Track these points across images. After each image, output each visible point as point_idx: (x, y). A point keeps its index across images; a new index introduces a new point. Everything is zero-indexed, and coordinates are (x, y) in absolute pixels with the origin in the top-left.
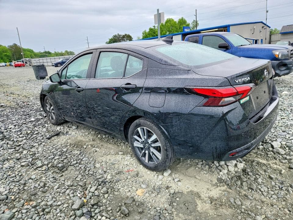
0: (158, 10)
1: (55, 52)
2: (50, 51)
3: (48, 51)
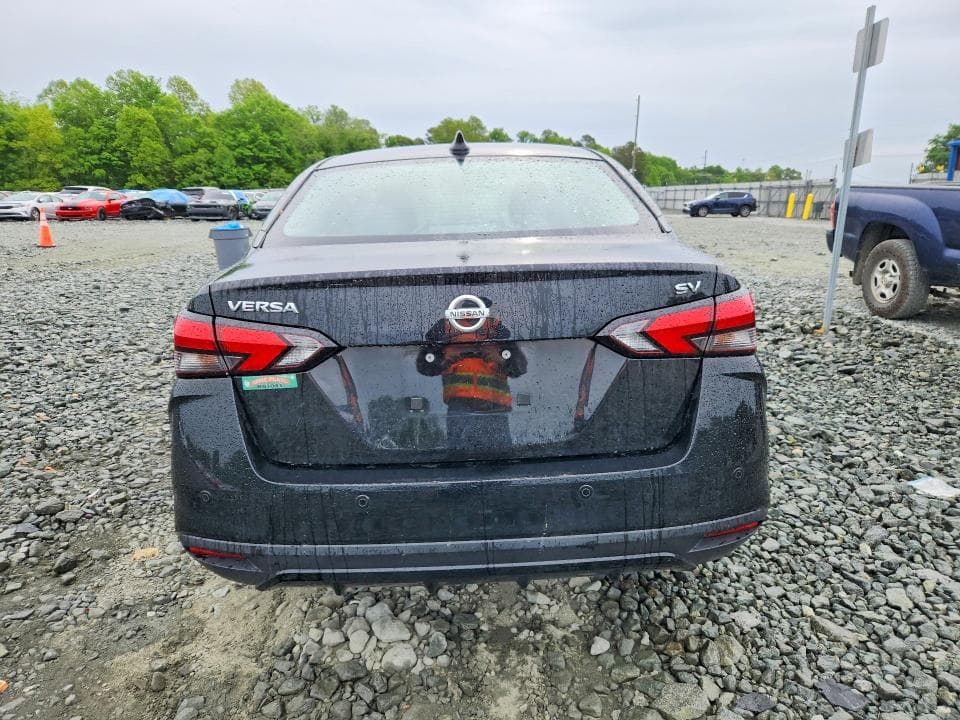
0: (871, 11)
1: (739, 170)
2: (724, 167)
3: (719, 167)
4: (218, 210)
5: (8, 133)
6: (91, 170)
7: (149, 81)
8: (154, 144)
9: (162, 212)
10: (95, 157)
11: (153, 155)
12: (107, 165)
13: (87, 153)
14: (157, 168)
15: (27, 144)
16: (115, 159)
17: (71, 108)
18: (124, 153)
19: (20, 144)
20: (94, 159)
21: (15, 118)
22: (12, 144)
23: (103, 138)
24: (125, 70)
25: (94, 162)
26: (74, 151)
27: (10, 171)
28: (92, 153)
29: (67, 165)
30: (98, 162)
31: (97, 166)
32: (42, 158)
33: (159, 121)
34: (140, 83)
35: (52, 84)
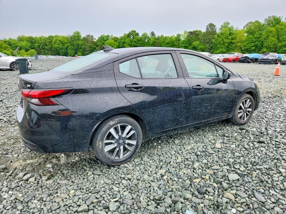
4: (268, 61)
5: (232, 38)
6: (251, 47)
7: (278, 18)
8: (273, 39)
9: (250, 61)
10: (253, 43)
11: (272, 42)
12: (256, 46)
13: (251, 42)
14: (272, 46)
15: (235, 41)
16: (259, 44)
17: (251, 29)
18: (263, 42)
19: (234, 41)
20: (253, 44)
21: (235, 34)
22: (232, 41)
23: (257, 38)
24: (272, 16)
25: (252, 45)
26: (248, 42)
27: (230, 48)
28: (253, 42)
29: (245, 46)
30: (254, 45)
31: (253, 46)
32: (238, 44)
33: (277, 31)
34: (275, 19)
35: (248, 23)
